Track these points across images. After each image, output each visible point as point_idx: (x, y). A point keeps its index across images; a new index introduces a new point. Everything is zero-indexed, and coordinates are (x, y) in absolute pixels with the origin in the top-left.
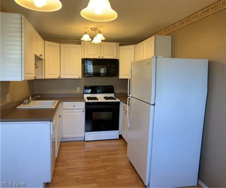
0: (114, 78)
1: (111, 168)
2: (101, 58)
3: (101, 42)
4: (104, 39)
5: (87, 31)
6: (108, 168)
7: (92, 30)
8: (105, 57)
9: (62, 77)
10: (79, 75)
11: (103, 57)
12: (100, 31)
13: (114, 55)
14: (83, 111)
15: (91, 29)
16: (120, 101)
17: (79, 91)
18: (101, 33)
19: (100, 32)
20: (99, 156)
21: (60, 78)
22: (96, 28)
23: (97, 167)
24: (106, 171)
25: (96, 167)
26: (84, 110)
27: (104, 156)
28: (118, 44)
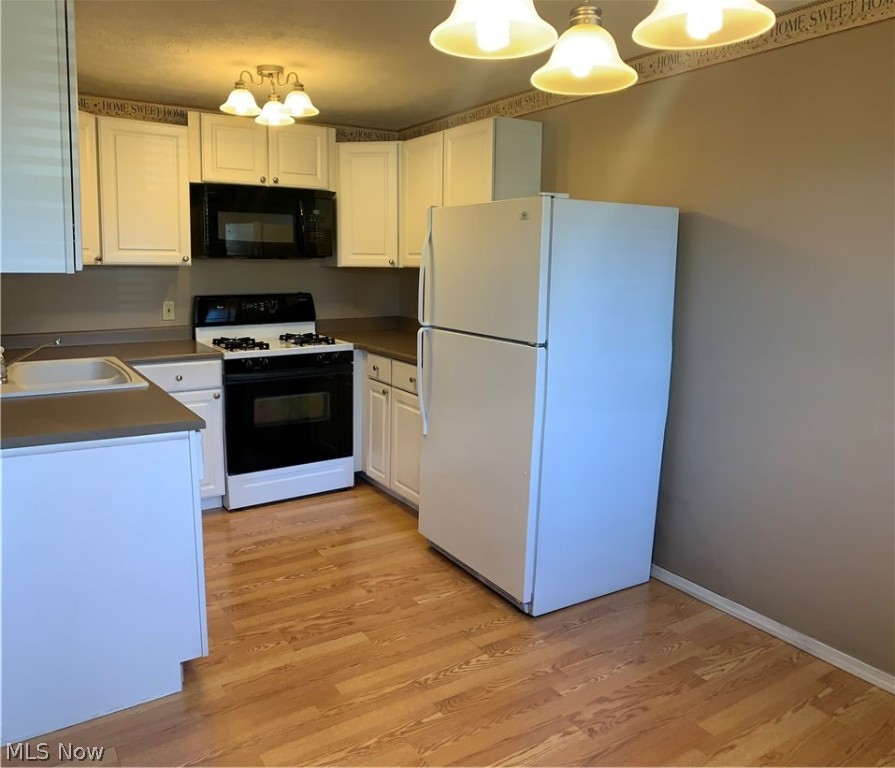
0: (314, 265)
1: (378, 580)
2: (269, 183)
3: (293, 121)
4: (316, 112)
5: (246, 77)
6: (373, 582)
7: (265, 76)
8: (286, 182)
9: (108, 259)
10: (180, 252)
11: (276, 182)
12: (301, 81)
13: (319, 177)
14: (217, 397)
15: (260, 69)
16: (355, 348)
17: (172, 316)
18: (303, 90)
19: (299, 87)
20: (316, 551)
21: (99, 263)
22: (280, 70)
23: (333, 586)
24: (369, 591)
25: (328, 587)
26: (220, 392)
27: (333, 546)
28: (333, 131)
